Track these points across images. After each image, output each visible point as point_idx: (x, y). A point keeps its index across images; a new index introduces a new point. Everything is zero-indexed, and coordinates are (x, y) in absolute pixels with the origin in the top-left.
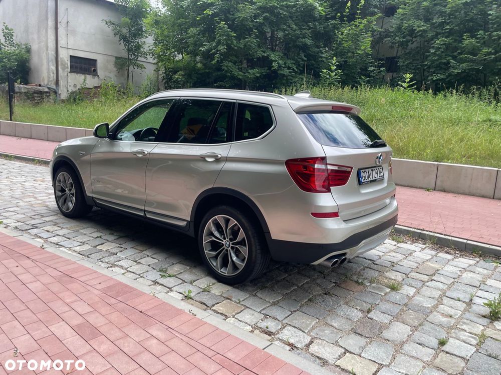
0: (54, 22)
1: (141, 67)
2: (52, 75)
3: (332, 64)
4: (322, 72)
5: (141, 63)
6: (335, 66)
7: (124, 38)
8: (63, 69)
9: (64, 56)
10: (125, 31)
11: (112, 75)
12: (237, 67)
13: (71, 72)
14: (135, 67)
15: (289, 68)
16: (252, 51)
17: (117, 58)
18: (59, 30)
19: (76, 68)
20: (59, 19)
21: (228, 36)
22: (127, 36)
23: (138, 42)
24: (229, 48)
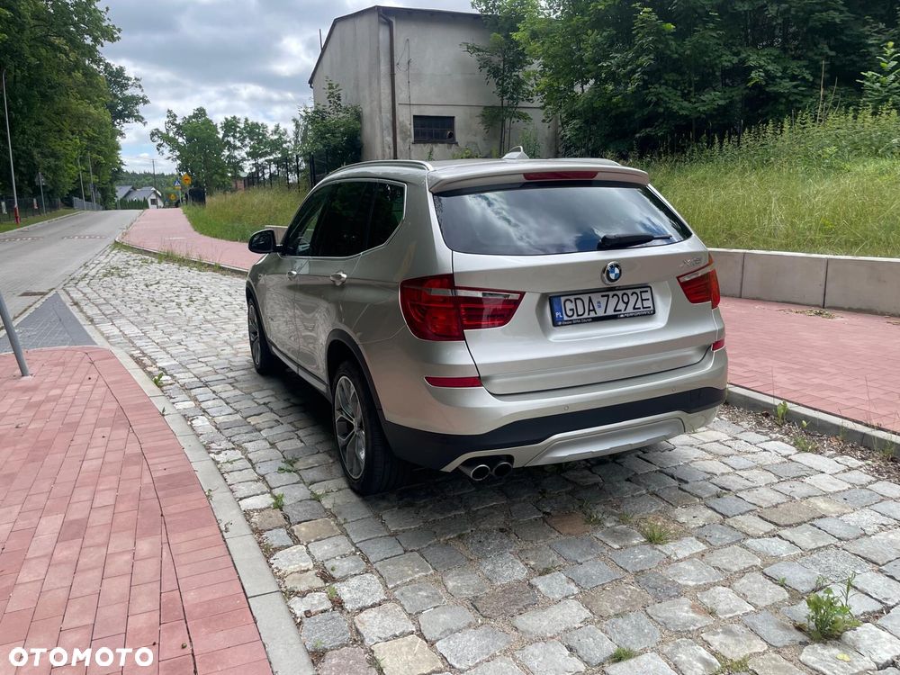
0: (389, 66)
1: (525, 117)
2: (387, 150)
3: (885, 57)
4: (863, 78)
5: (524, 111)
6: (893, 60)
7: (495, 72)
8: (404, 140)
9: (405, 118)
10: (496, 59)
11: (478, 139)
12: (679, 93)
13: (416, 142)
14: (514, 119)
15: (793, 78)
16: (709, 57)
17: (486, 108)
18: (397, 77)
19: (424, 134)
20: (396, 60)
21: (660, 33)
22: (501, 67)
23: (518, 76)
24: (660, 57)
